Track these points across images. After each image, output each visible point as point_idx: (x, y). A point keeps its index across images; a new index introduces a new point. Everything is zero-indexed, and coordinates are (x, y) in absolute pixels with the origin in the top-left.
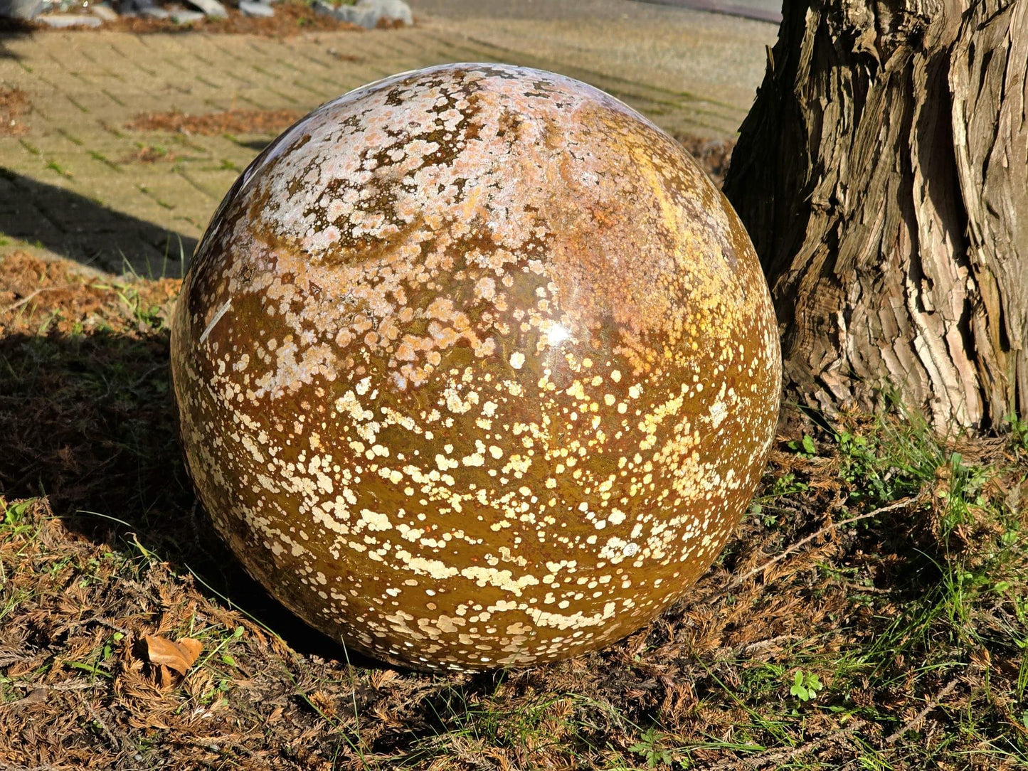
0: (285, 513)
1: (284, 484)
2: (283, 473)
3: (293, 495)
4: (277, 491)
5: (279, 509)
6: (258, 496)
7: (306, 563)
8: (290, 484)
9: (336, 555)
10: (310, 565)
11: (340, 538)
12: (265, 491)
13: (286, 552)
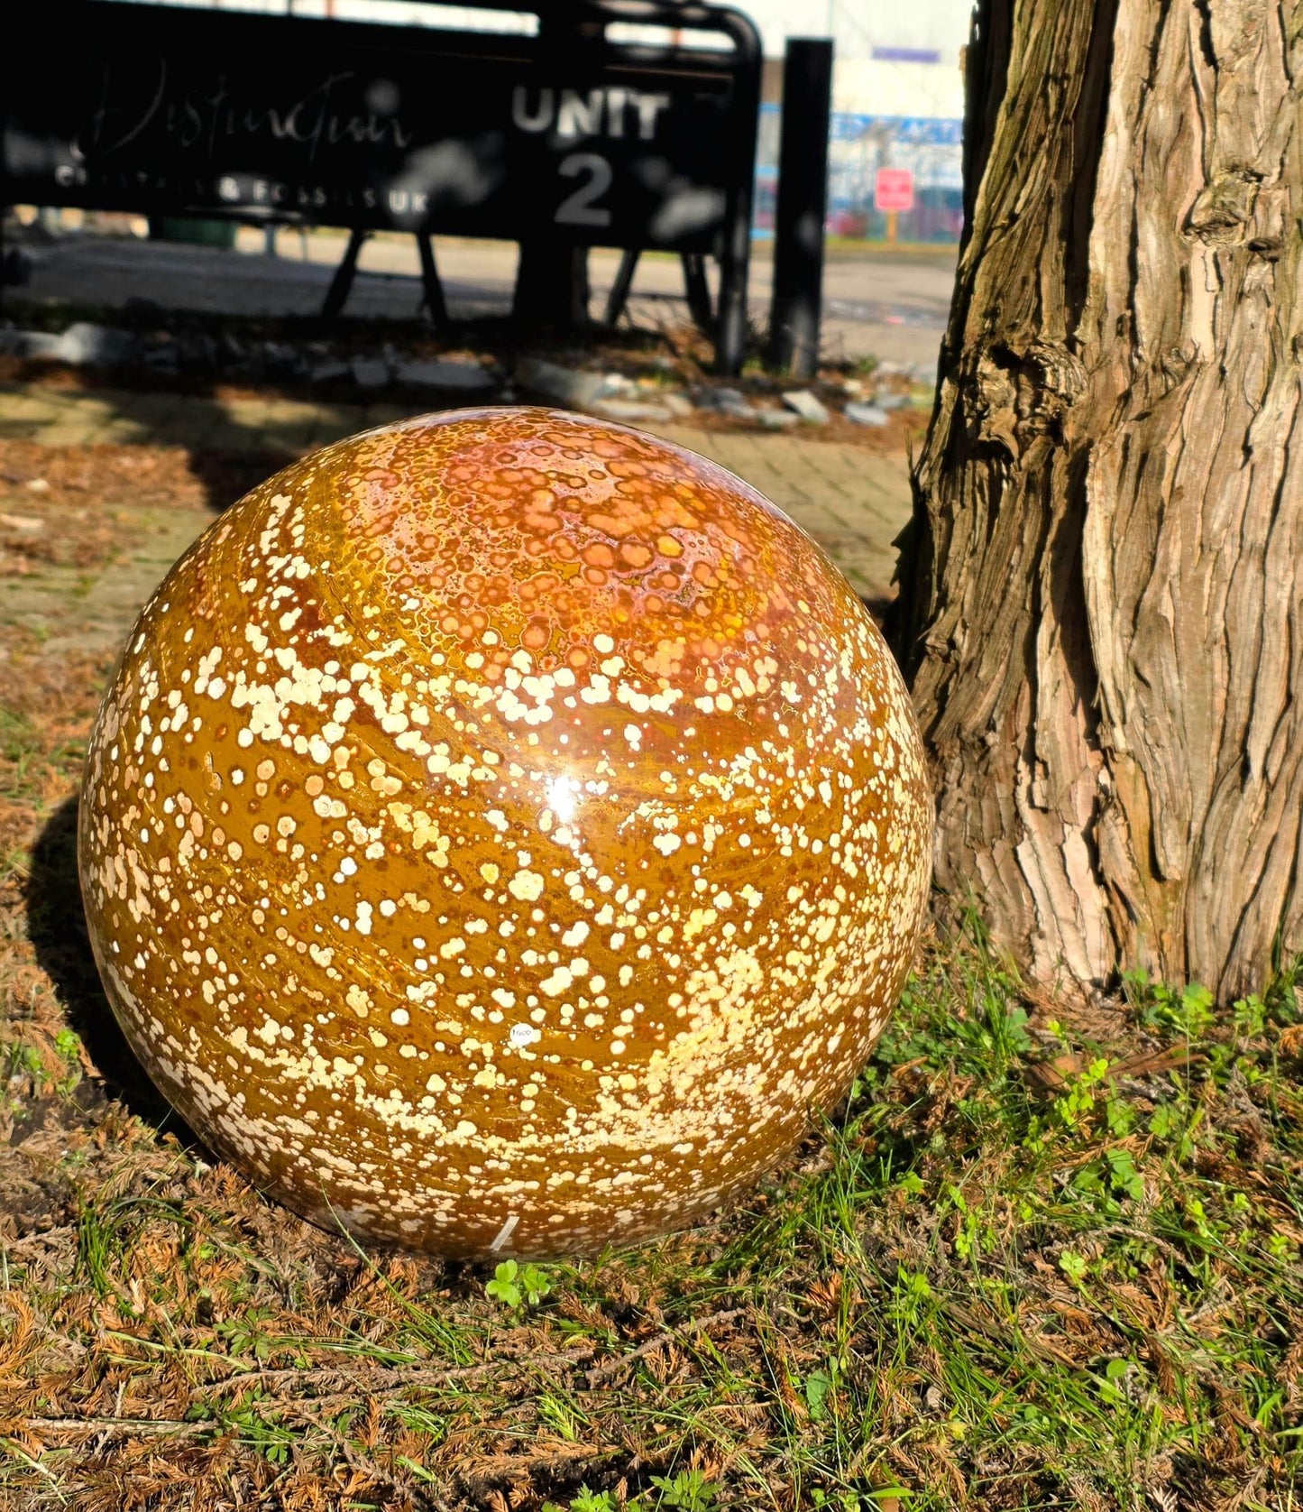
0: (263, 1091)
1: (273, 1128)
2: (280, 1141)
3: (259, 1116)
4: (280, 1119)
5: (271, 1096)
6: (306, 1107)
7: (227, 1018)
8: (265, 1128)
9: (193, 1034)
10: (220, 1014)
11: (193, 1058)
12: (299, 1115)
13: (256, 1031)
